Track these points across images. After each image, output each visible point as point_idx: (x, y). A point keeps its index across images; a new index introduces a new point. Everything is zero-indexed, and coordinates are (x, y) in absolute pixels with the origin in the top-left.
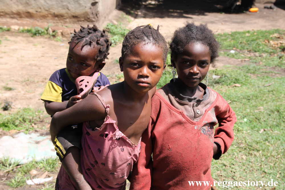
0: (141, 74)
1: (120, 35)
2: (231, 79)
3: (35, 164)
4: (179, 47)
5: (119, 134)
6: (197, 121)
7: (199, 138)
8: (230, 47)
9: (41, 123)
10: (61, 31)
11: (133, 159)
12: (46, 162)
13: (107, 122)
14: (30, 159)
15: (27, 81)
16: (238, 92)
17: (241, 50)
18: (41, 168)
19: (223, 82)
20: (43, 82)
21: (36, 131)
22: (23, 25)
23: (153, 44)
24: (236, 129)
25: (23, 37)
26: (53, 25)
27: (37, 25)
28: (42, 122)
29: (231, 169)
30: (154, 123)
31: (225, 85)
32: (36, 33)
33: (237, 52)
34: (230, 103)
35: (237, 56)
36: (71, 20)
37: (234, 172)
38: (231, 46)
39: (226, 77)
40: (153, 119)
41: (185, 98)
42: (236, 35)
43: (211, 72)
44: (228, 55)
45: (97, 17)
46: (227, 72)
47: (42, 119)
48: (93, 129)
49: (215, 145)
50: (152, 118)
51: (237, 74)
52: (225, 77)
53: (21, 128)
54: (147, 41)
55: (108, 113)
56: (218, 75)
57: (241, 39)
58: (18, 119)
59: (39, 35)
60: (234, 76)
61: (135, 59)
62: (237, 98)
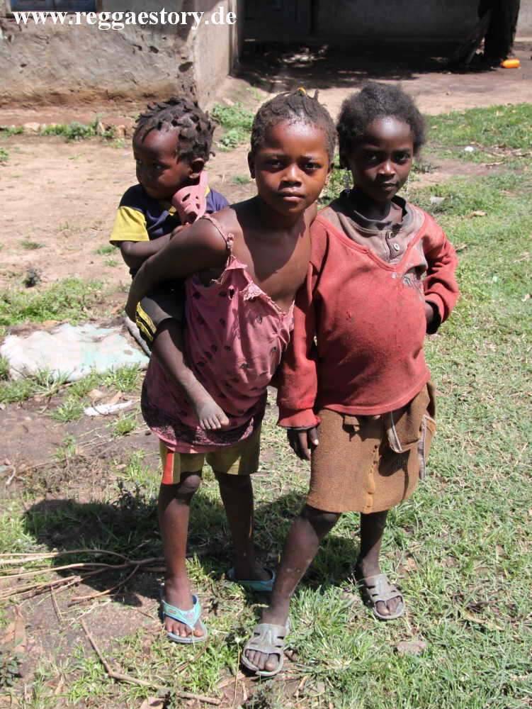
0: (285, 179)
1: (242, 128)
2: (466, 202)
3: (95, 380)
4: (355, 130)
5: (253, 290)
6: (395, 265)
7: (401, 293)
8: (463, 139)
9: (99, 305)
10: (123, 126)
11: (280, 339)
12: (117, 374)
13: (232, 267)
14: (88, 371)
15: (65, 228)
16: (481, 227)
17: (485, 145)
18: (108, 387)
19: (451, 209)
20: (95, 228)
21: (92, 320)
22: (48, 121)
23: (305, 122)
24: (477, 297)
25: (49, 143)
26: (107, 115)
27: (75, 119)
28: (101, 303)
29: (467, 370)
30: (318, 273)
31: (455, 215)
32: (74, 135)
33: (478, 150)
34: (466, 248)
35: (478, 158)
36: (141, 103)
37: (474, 375)
38: (467, 137)
39: (457, 199)
40: (314, 268)
41: (371, 223)
42: (475, 115)
43: (426, 191)
44: (460, 157)
45: (194, 94)
46: (457, 190)
47: (101, 298)
48: (207, 284)
49: (429, 307)
50: (312, 264)
51: (478, 191)
52: (454, 198)
53: (64, 316)
54: (295, 118)
55: (231, 250)
56: (440, 196)
57: (485, 123)
58: (55, 299)
59: (80, 137)
60: (471, 196)
61: (272, 152)
62: (478, 238)
